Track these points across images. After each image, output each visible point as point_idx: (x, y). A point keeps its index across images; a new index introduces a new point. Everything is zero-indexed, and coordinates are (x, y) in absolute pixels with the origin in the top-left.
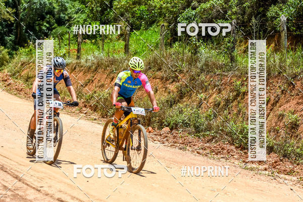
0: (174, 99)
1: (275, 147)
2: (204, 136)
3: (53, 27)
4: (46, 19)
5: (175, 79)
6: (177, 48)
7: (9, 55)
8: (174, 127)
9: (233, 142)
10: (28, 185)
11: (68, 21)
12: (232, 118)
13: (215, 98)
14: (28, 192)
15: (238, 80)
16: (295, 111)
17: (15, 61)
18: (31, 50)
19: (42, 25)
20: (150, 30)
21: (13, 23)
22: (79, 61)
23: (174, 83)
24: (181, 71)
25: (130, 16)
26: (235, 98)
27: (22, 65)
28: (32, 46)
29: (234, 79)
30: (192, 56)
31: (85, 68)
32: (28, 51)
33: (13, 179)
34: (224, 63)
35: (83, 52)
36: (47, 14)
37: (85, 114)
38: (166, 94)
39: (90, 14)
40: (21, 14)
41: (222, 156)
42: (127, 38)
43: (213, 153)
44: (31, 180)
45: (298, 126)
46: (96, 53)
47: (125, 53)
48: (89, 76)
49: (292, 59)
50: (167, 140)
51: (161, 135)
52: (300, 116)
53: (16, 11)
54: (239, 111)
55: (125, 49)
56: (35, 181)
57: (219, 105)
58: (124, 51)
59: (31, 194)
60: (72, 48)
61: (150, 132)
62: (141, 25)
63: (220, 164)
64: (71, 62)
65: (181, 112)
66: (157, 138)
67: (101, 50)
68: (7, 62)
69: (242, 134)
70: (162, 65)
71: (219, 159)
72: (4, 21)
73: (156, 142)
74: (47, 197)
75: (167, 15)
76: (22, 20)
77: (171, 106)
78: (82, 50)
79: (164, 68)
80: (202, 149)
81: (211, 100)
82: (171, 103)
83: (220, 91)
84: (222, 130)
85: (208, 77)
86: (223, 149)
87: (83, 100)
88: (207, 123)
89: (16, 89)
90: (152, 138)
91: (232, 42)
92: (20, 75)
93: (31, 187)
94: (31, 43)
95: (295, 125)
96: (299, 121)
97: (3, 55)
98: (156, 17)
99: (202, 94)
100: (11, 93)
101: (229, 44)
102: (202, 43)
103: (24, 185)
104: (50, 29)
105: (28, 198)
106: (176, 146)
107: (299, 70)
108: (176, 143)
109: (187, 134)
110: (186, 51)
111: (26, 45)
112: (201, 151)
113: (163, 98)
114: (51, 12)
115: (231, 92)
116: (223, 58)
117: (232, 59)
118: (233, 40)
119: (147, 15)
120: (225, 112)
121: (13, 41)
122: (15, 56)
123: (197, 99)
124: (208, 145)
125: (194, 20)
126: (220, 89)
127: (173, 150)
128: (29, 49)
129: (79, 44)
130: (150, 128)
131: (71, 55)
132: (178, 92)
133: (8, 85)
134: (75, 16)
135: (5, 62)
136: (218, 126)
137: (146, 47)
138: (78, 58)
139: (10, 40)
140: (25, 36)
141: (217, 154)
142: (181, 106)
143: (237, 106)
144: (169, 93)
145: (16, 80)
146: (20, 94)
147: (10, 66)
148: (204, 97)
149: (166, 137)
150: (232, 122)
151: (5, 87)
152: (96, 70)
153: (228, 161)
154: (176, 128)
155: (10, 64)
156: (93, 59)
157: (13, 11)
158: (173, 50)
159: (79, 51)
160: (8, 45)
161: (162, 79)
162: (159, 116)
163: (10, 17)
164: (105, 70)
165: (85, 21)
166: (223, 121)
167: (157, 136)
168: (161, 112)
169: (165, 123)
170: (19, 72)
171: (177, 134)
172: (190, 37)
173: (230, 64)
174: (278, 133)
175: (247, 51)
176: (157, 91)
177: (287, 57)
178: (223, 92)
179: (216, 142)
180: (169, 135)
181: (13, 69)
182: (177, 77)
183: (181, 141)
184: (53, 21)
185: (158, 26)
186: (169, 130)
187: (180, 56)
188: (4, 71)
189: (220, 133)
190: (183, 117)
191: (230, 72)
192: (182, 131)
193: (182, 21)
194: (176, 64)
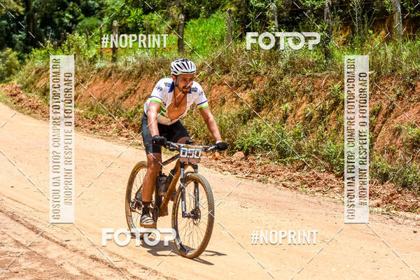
0: (249, 112)
1: (391, 174)
2: (291, 161)
3: (78, 19)
4: (69, 8)
5: (249, 85)
7: (19, 59)
8: (250, 151)
9: (332, 168)
10: (48, 238)
11: (99, 9)
12: (329, 135)
13: (305, 108)
14: (49, 249)
15: (336, 82)
16: (416, 123)
17: (27, 67)
18: (48, 52)
19: (63, 16)
20: (213, 17)
21: (23, 16)
22: (115, 65)
23: (248, 90)
24: (256, 73)
26: (333, 107)
27: (37, 72)
28: (50, 46)
29: (331, 82)
30: (271, 52)
31: (124, 74)
32: (45, 53)
33: (27, 231)
34: (316, 59)
35: (120, 52)
36: (69, 0)
37: (127, 137)
38: (237, 106)
40: (34, 3)
41: (317, 189)
42: (181, 30)
43: (305, 186)
44: (53, 232)
46: (139, 53)
47: (179, 51)
48: (130, 85)
49: (410, 50)
50: (241, 170)
51: (232, 163)
54: (339, 126)
55: (178, 45)
56: (58, 232)
57: (311, 118)
58: (177, 48)
59: (53, 252)
61: (216, 159)
62: (200, 11)
63: (315, 200)
64: (105, 67)
65: (259, 130)
66: (227, 167)
67: (145, 49)
68: (17, 69)
70: (230, 65)
71: (313, 193)
73: (225, 173)
74: (75, 254)
76: (35, 11)
77: (245, 122)
78: (119, 49)
79: (233, 69)
80: (290, 180)
81: (300, 112)
82: (245, 118)
83: (311, 100)
84: (316, 153)
85: (295, 80)
86: (318, 179)
87: (122, 119)
88: (294, 144)
89: (30, 106)
90: (220, 168)
91: (326, 30)
92: (35, 87)
93: (53, 241)
94: (49, 41)
95: (418, 142)
97: (10, 59)
99: (287, 105)
100: (23, 113)
101: (321, 34)
103: (44, 239)
104: (75, 22)
105: (49, 256)
106: (254, 178)
108: (252, 172)
109: (268, 161)
112: (288, 183)
113: (233, 112)
115: (326, 100)
116: (315, 53)
117: (327, 54)
118: (328, 27)
120: (320, 127)
121: (23, 41)
122: (27, 60)
123: (281, 111)
124: (297, 174)
127: (249, 183)
128: (45, 51)
130: (217, 154)
131: (104, 56)
132: (253, 102)
133: (19, 101)
134: (109, 2)
135: (13, 70)
136: (311, 147)
137: (207, 42)
138: (114, 60)
139: (20, 39)
140: (40, 32)
141: (310, 186)
142: (259, 121)
143: (335, 119)
144: (242, 104)
145: (29, 94)
146: (35, 113)
147: (20, 75)
148: (290, 108)
149: (240, 165)
150: (329, 142)
151: (15, 103)
152: (139, 76)
153: (326, 195)
154: (252, 153)
155: (21, 72)
156: (135, 60)
158: (244, 45)
159: (114, 50)
160: (17, 46)
161: (231, 85)
162: (229, 137)
163: (18, 7)
164: (151, 75)
165: (123, 8)
166: (318, 141)
167: (227, 165)
168: (231, 131)
169: (238, 146)
170: (33, 83)
171: (254, 160)
172: (267, 25)
173: (325, 61)
174: (393, 154)
175: (348, 42)
176: (224, 101)
177: (403, 49)
178: (316, 100)
179: (309, 169)
180: (244, 162)
181: (25, 78)
182: (251, 82)
183: (260, 171)
184: (78, 10)
185: (223, 12)
186: (244, 156)
187: (255, 53)
188: (12, 82)
189: (313, 157)
190: (262, 136)
191: (325, 73)
192: (261, 156)
193: (256, 4)
194: (250, 64)
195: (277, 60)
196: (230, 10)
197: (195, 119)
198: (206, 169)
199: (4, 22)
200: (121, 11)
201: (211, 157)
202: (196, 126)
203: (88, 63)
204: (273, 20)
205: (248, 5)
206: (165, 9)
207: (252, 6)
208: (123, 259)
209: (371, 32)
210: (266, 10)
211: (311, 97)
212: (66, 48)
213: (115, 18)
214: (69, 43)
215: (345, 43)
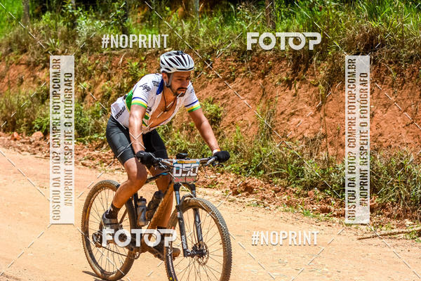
0: (47, 91)
1: (190, 150)
2: (90, 140)
5: (47, 64)
6: (48, 20)
8: (48, 131)
13: (104, 87)
15: (133, 60)
16: (214, 99)
23: (45, 69)
24: (54, 52)
26: (131, 85)
29: (128, 60)
30: (68, 30)
38: (35, 86)
41: (117, 167)
43: (105, 164)
45: (220, 119)
49: (207, 27)
50: (40, 150)
51: (30, 143)
52: (222, 106)
57: (109, 96)
61: (15, 140)
66: (25, 147)
70: (28, 45)
71: (112, 171)
73: (24, 153)
77: (43, 102)
79: (31, 48)
80: (89, 159)
81: (98, 90)
82: (43, 98)
83: (109, 78)
85: (93, 58)
88: (93, 122)
90: (19, 148)
91: (123, 8)
95: (216, 118)
96: (220, 112)
99: (85, 83)
101: (119, 12)
102: (81, 11)
107: (217, 42)
110: (61, 23)
112: (87, 162)
113: (32, 92)
115: (124, 78)
116: (112, 31)
117: (125, 32)
118: (125, 5)
123: (79, 90)
124: (96, 152)
127: (48, 162)
130: (15, 134)
141: (109, 165)
144: (40, 83)
148: (88, 87)
149: (39, 145)
158: (41, 24)
161: (28, 64)
162: (27, 117)
167: (26, 145)
169: (37, 126)
172: (64, 4)
174: (192, 130)
175: (145, 20)
176: (22, 81)
177: (201, 25)
178: (114, 78)
179: (108, 147)
180: (42, 142)
186: (42, 136)
187: (52, 32)
191: (123, 50)
194: (47, 43)
195: (75, 39)
198: (4, 149)
201: (10, 138)
209: (168, 9)
211: (109, 75)
215: (143, 21)
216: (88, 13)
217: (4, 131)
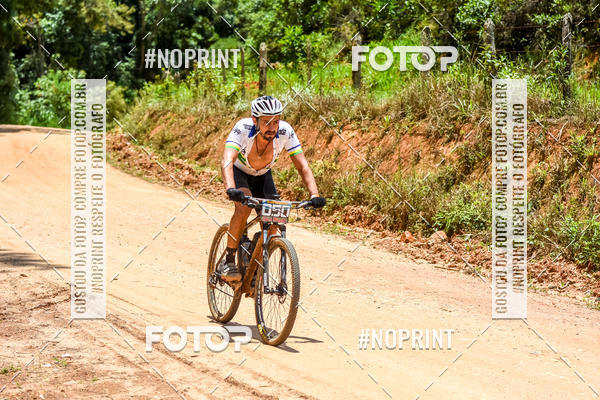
0: (454, 174)
3: (210, 40)
4: (197, 25)
5: (454, 135)
6: (456, 73)
7: (125, 98)
8: (454, 230)
9: (573, 255)
10: (166, 352)
11: (240, 26)
12: (569, 208)
13: (535, 169)
14: (167, 367)
15: (578, 132)
17: (136, 109)
18: (167, 87)
19: (189, 37)
20: (402, 39)
21: (130, 36)
23: (452, 143)
24: (465, 118)
25: (362, 13)
26: (575, 168)
27: (151, 116)
28: (170, 80)
29: (571, 132)
30: (486, 88)
32: (163, 89)
33: (137, 342)
34: (550, 99)
35: (270, 87)
36: (197, 14)
38: (437, 166)
39: (281, 12)
40: (147, 17)
41: (551, 284)
43: (534, 280)
46: (297, 89)
47: (354, 86)
50: (441, 256)
51: (429, 247)
53: (137, 12)
54: (583, 195)
55: (353, 78)
57: (543, 183)
58: (351, 82)
59: (174, 372)
60: (248, 79)
61: (407, 241)
62: (384, 30)
63: (547, 300)
65: (467, 200)
66: (421, 253)
67: (306, 83)
68: (122, 112)
69: (590, 240)
70: (428, 107)
71: (545, 290)
72: (113, 32)
73: (419, 261)
74: (204, 376)
75: (433, 8)
76: (148, 28)
77: (448, 189)
78: (268, 83)
79: (431, 112)
82: (448, 183)
83: (543, 157)
84: (550, 234)
86: (552, 270)
89: (141, 165)
90: (412, 254)
91: (565, 57)
92: (148, 137)
93: (174, 357)
94: (168, 72)
97: (113, 98)
98: (414, 13)
100: (131, 174)
101: (558, 63)
102: (505, 61)
103: (159, 353)
104: (205, 44)
105: (169, 379)
106: (460, 268)
108: (458, 261)
109: (480, 244)
110: (475, 79)
111: (157, 76)
113: (431, 174)
114: (205, 11)
115: (565, 157)
116: (549, 90)
117: (567, 92)
118: (567, 53)
119: (395, 10)
120: (555, 196)
121: (131, 71)
122: (136, 99)
125: (488, 16)
126: (543, 152)
127: (452, 275)
128: (163, 86)
129: (262, 72)
130: (408, 234)
131: (247, 94)
132: (460, 161)
133: (125, 157)
134: (254, 16)
135: (117, 112)
136: (542, 225)
137: (394, 74)
139: (127, 69)
141: (541, 281)
142: (468, 187)
143: (577, 184)
144: (443, 163)
145: (140, 147)
146: (148, 174)
147: (127, 120)
149: (440, 250)
150: (569, 217)
151: (119, 160)
152: (297, 122)
153: (563, 294)
154: (459, 233)
155: (128, 116)
156: (291, 100)
157: (130, 11)
158: (448, 79)
159: (262, 85)
160: (123, 78)
161: (427, 135)
162: (425, 210)
163: (125, 23)
164: (314, 122)
165: (273, 25)
166: (552, 216)
167: (422, 249)
168: (428, 201)
169: (437, 222)
170: (145, 132)
171: (461, 243)
172: (481, 50)
173: (563, 102)
175: (595, 75)
176: (418, 159)
178: (550, 158)
179: (539, 256)
180: (445, 246)
181: (134, 125)
182: (457, 131)
183: (469, 258)
184: (210, 28)
185: (417, 30)
186: (446, 237)
187: (463, 90)
188: (116, 130)
189: (545, 239)
190: (471, 210)
191: (563, 118)
192: (471, 237)
193: (464, 18)
194: (455, 105)
196: (428, 29)
197: (376, 184)
198: (392, 255)
199: (105, 44)
200: (271, 30)
201: (399, 238)
202: (378, 194)
203: (224, 103)
204: (489, 42)
205: (453, 21)
206: (334, 26)
207: (459, 23)
208: (273, 382)
210: (479, 29)
212: (193, 81)
213: (263, 39)
214: (197, 74)
215: (591, 76)
216: (515, 65)
217: (391, 229)
